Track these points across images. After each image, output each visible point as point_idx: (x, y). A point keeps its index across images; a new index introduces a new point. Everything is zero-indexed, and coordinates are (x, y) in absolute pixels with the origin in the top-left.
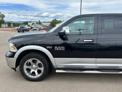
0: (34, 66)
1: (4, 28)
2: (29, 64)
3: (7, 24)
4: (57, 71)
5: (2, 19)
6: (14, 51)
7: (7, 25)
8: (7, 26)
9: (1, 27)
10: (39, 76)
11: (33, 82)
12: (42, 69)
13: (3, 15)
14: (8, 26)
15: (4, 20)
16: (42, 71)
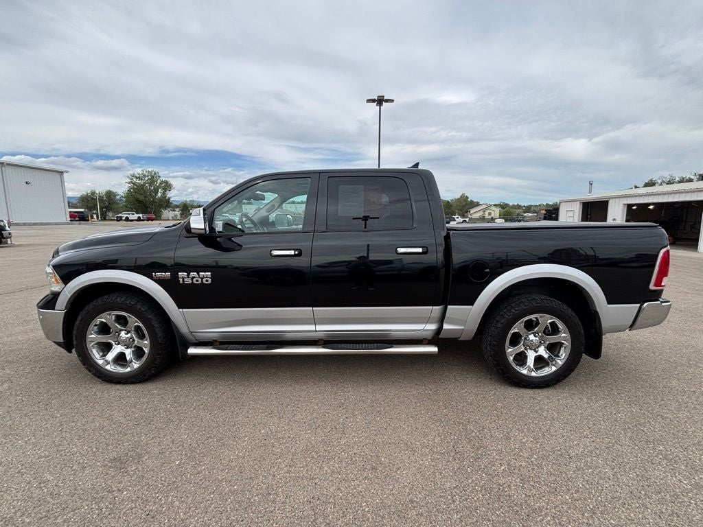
0: (123, 334)
1: (168, 220)
2: (104, 329)
3: (177, 209)
4: (192, 351)
5: (164, 193)
6: (56, 288)
7: (178, 212)
8: (179, 216)
9: (160, 217)
10: (136, 365)
11: (118, 386)
12: (146, 344)
13: (166, 182)
14: (181, 215)
15: (169, 198)
16: (146, 350)
